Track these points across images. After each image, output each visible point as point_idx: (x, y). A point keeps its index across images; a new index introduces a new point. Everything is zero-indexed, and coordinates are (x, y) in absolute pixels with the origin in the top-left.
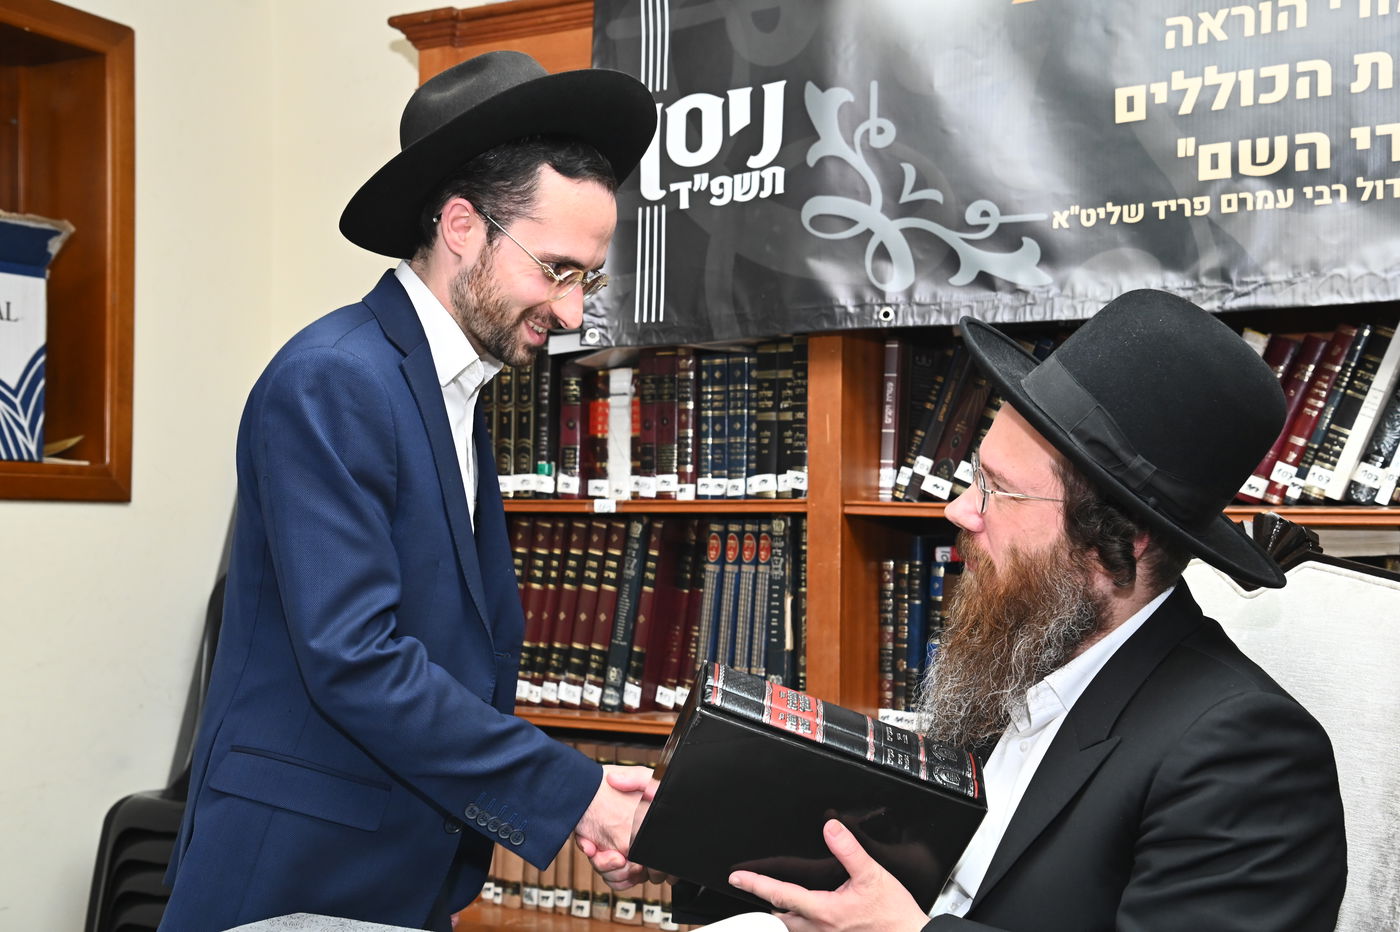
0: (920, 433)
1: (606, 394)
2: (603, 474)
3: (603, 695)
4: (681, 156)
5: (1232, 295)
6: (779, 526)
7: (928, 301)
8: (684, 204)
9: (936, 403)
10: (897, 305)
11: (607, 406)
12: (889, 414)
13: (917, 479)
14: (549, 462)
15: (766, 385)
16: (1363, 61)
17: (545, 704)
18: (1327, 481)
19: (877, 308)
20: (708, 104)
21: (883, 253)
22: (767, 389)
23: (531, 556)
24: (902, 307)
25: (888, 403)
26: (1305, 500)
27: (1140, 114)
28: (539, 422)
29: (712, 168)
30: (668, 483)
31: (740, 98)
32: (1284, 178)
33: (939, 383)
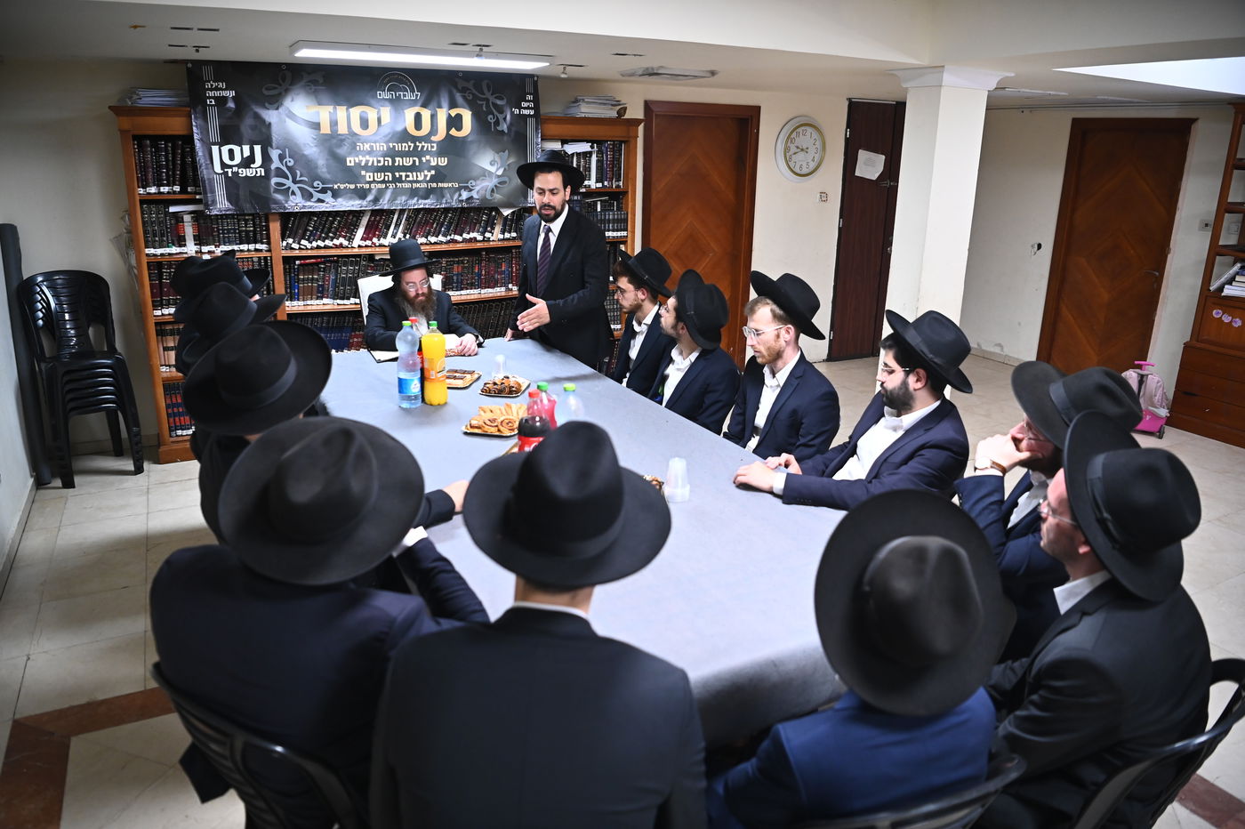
0: (288, 233)
1: (183, 223)
2: (185, 245)
4: (227, 161)
6: (256, 260)
7: (307, 205)
8: (230, 175)
9: (291, 225)
11: (183, 225)
13: (288, 244)
14: (169, 244)
16: (397, 159)
18: (383, 241)
20: (236, 149)
21: (293, 193)
26: (381, 246)
27: (352, 164)
28: (167, 232)
29: (238, 166)
30: (212, 248)
31: (246, 149)
32: (383, 182)
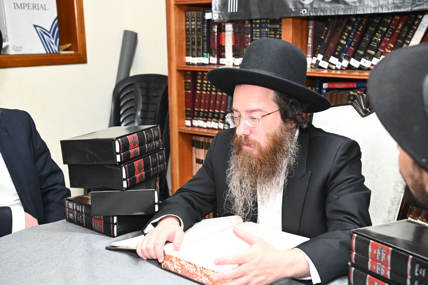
0: (319, 46)
1: (224, 31)
2: (224, 57)
3: (224, 126)
5: (415, 5)
7: (318, 7)
9: (324, 36)
10: (308, 8)
11: (225, 35)
12: (310, 40)
13: (318, 62)
14: (207, 53)
15: (272, 30)
17: (208, 128)
19: (301, 9)
22: (273, 31)
23: (202, 83)
24: (309, 9)
25: (310, 36)
28: (204, 41)
33: (326, 30)
